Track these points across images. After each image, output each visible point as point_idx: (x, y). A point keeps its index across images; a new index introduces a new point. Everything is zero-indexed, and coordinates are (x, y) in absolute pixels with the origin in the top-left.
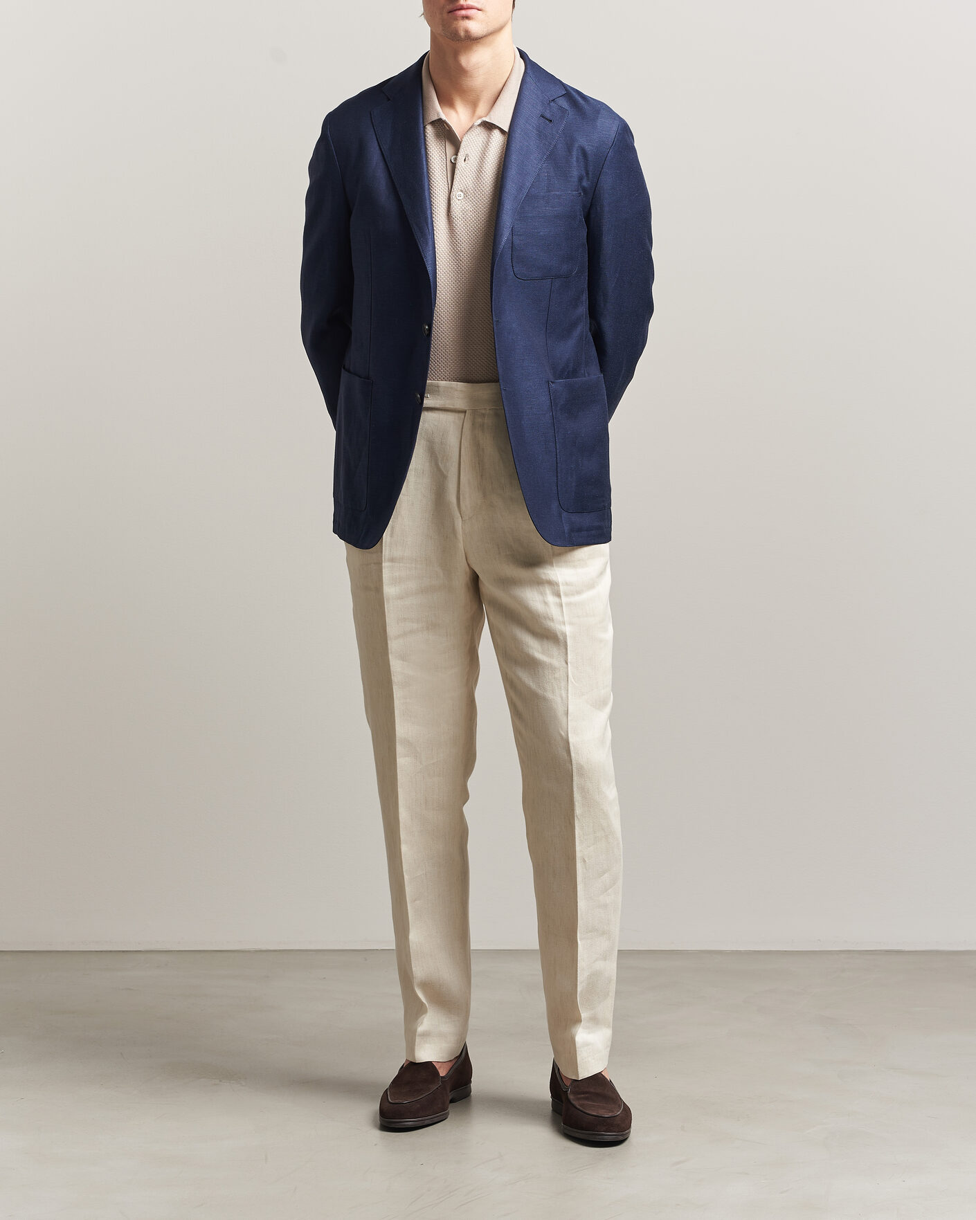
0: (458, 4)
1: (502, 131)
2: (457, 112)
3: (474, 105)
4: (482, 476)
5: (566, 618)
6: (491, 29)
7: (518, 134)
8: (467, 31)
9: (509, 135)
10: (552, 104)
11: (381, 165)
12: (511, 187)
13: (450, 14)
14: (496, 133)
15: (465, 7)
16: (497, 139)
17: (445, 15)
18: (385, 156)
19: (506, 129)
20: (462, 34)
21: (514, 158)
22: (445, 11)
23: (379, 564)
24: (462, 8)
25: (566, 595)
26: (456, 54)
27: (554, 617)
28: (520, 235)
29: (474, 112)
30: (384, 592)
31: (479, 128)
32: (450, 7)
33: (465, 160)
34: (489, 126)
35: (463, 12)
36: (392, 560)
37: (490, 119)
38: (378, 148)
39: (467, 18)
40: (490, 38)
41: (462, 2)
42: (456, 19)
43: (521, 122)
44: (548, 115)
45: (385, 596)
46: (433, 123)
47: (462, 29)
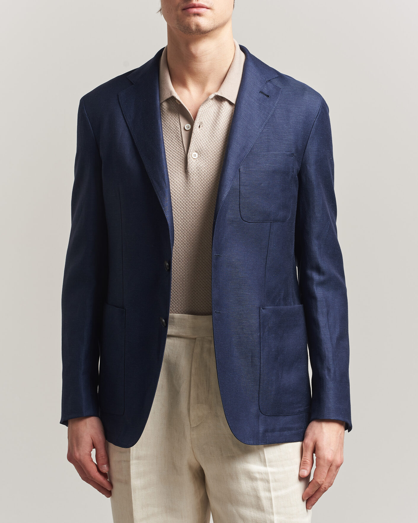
0: (191, 3)
1: (230, 103)
2: (189, 90)
3: (203, 84)
4: (208, 391)
5: (275, 510)
6: (217, 24)
7: (243, 105)
8: (198, 26)
9: (236, 107)
10: (268, 83)
11: (126, 134)
12: (235, 147)
13: (184, 11)
14: (226, 104)
15: (197, 6)
16: (227, 110)
17: (180, 12)
18: (129, 127)
19: (234, 101)
20: (194, 27)
21: (240, 123)
22: (180, 8)
23: (128, 461)
24: (194, 6)
25: (275, 490)
26: (188, 44)
27: (265, 508)
28: (246, 186)
29: (203, 89)
30: (132, 485)
31: (211, 101)
32: (184, 5)
33: (199, 127)
34: (220, 99)
35: (195, 10)
36: (138, 458)
37: (221, 93)
38: (123, 121)
39: (198, 14)
40: (216, 32)
41: (194, 2)
42: (189, 15)
43: (246, 95)
44: (265, 91)
45: (132, 488)
46: (168, 100)
47: (193, 23)
